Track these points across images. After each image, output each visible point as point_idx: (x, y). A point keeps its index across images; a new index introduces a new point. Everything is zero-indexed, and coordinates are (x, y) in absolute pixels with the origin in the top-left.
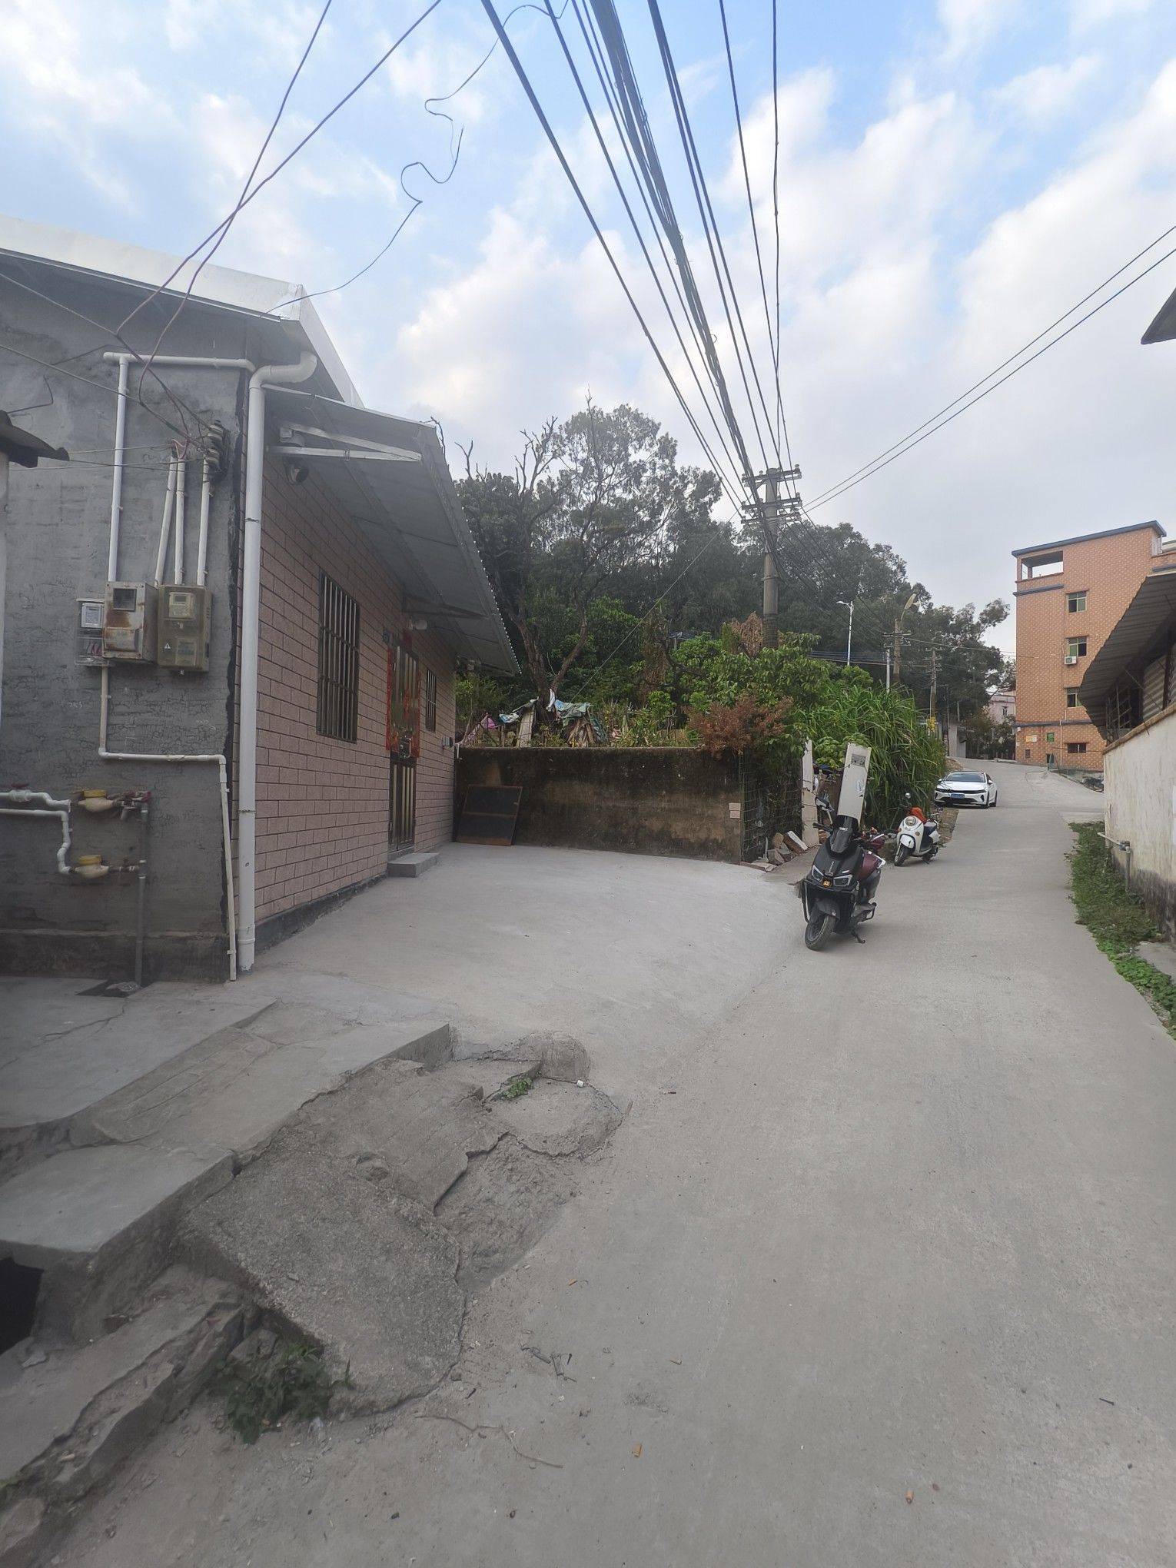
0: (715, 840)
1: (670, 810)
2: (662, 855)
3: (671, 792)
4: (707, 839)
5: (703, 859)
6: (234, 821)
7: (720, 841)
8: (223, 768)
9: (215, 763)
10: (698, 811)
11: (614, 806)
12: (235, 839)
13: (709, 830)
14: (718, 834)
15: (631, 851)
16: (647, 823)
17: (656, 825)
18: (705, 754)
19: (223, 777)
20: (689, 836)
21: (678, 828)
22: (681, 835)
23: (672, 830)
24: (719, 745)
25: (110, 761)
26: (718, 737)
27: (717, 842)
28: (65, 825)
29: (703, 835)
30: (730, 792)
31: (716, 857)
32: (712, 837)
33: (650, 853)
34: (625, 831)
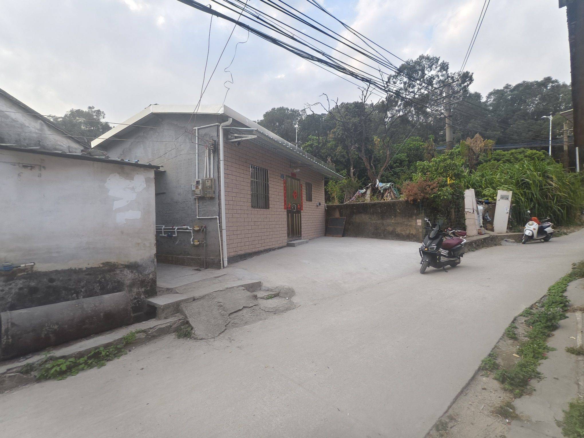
0: (412, 234)
1: (395, 223)
2: (393, 239)
3: (395, 217)
4: (409, 233)
5: (408, 241)
6: (221, 232)
7: (414, 234)
8: (218, 219)
9: (216, 218)
10: (406, 223)
11: (376, 222)
12: (222, 236)
13: (410, 230)
14: (413, 232)
15: (382, 238)
16: (387, 228)
17: (391, 229)
18: (407, 201)
19: (218, 222)
20: (403, 233)
21: (398, 230)
22: (399, 232)
23: (396, 230)
24: (411, 198)
25: (199, 219)
26: (411, 195)
27: (413, 235)
28: (192, 233)
29: (408, 232)
30: (417, 215)
31: (413, 240)
32: (411, 233)
33: (388, 239)
34: (380, 231)
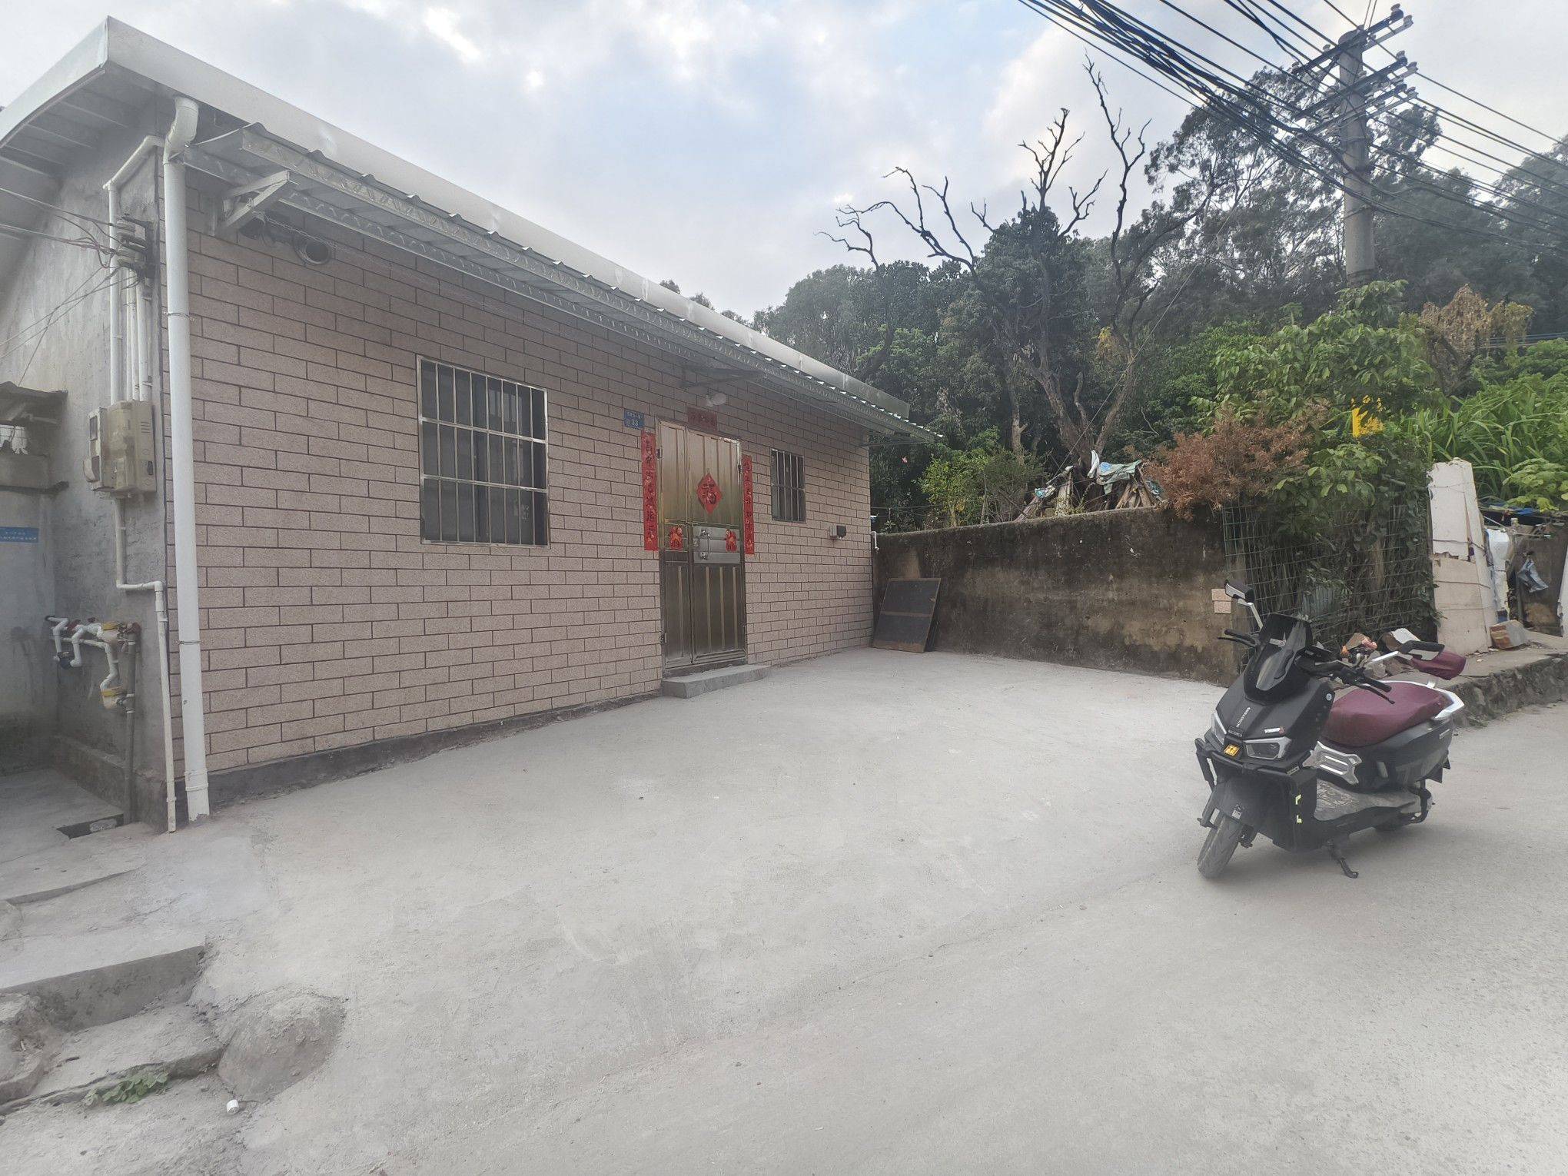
0: (1192, 649)
1: (1121, 602)
2: (1112, 668)
3: (1121, 576)
4: (1179, 646)
5: (1173, 677)
6: (172, 653)
7: (1200, 649)
8: (159, 596)
10: (1164, 603)
11: (1046, 599)
12: (174, 674)
13: (1181, 632)
14: (1197, 639)
15: (1069, 662)
16: (1090, 622)
17: (1102, 624)
18: (1168, 513)
19: (159, 605)
20: (1151, 642)
21: (1134, 629)
22: (1138, 639)
23: (1125, 632)
24: (1184, 498)
26: (1182, 485)
27: (1196, 650)
28: (109, 657)
29: (1172, 640)
30: (1214, 571)
31: (1194, 674)
32: (1188, 642)
33: (1096, 666)
34: (1061, 634)
